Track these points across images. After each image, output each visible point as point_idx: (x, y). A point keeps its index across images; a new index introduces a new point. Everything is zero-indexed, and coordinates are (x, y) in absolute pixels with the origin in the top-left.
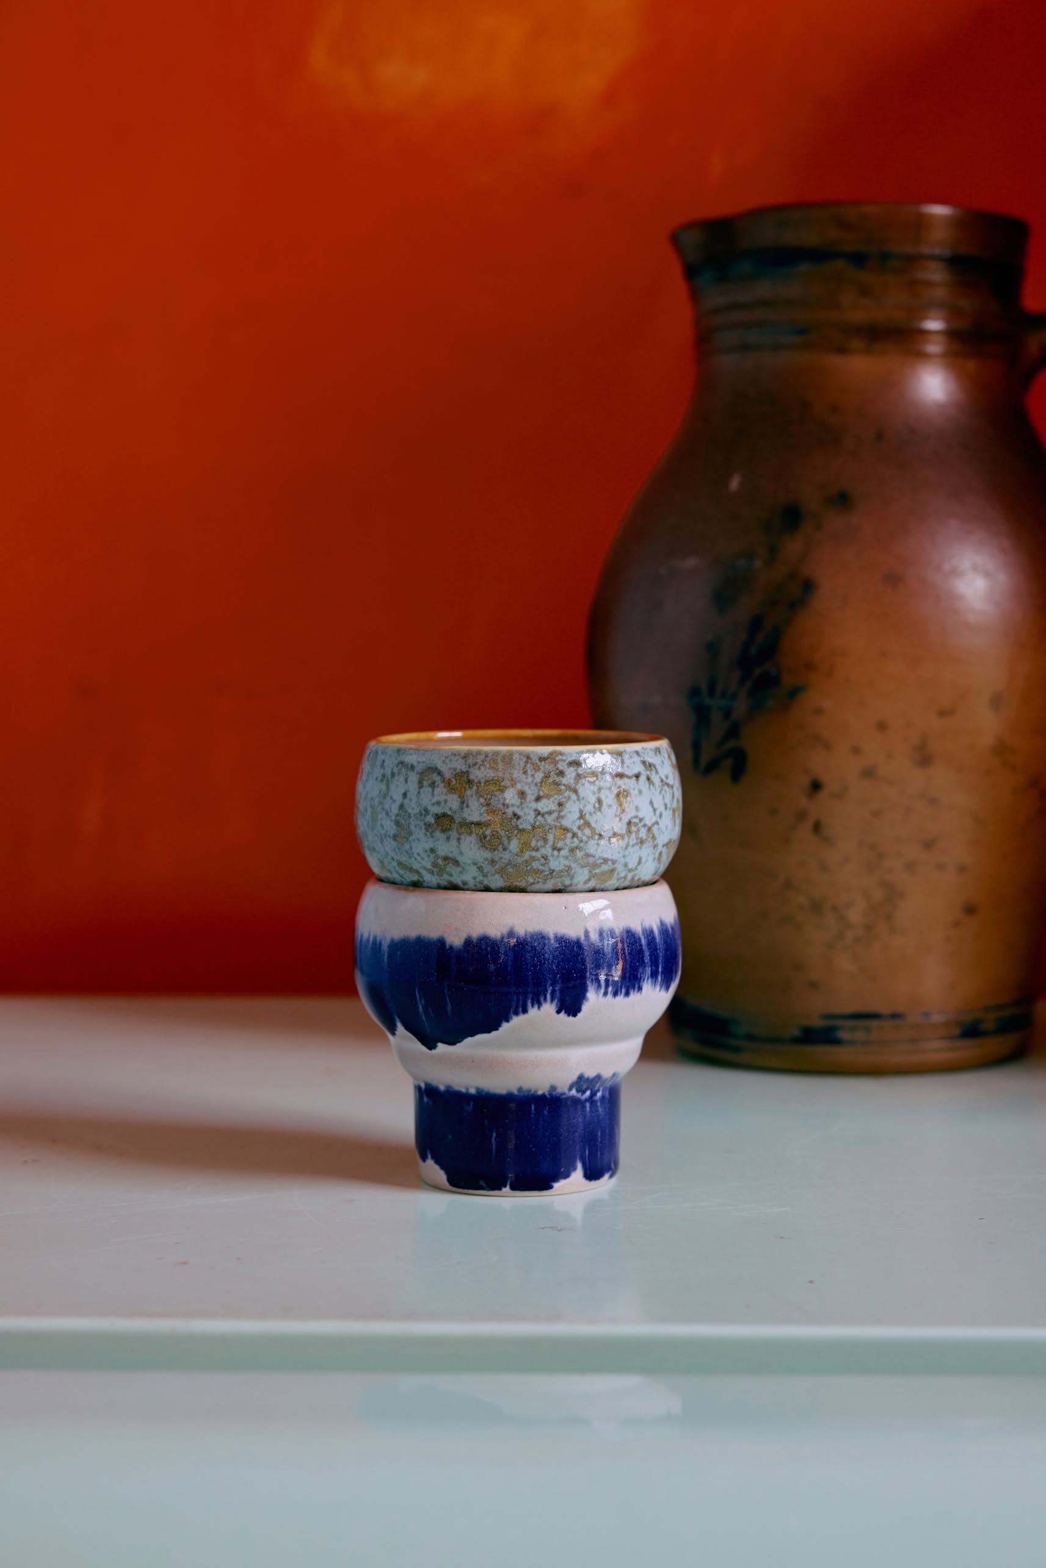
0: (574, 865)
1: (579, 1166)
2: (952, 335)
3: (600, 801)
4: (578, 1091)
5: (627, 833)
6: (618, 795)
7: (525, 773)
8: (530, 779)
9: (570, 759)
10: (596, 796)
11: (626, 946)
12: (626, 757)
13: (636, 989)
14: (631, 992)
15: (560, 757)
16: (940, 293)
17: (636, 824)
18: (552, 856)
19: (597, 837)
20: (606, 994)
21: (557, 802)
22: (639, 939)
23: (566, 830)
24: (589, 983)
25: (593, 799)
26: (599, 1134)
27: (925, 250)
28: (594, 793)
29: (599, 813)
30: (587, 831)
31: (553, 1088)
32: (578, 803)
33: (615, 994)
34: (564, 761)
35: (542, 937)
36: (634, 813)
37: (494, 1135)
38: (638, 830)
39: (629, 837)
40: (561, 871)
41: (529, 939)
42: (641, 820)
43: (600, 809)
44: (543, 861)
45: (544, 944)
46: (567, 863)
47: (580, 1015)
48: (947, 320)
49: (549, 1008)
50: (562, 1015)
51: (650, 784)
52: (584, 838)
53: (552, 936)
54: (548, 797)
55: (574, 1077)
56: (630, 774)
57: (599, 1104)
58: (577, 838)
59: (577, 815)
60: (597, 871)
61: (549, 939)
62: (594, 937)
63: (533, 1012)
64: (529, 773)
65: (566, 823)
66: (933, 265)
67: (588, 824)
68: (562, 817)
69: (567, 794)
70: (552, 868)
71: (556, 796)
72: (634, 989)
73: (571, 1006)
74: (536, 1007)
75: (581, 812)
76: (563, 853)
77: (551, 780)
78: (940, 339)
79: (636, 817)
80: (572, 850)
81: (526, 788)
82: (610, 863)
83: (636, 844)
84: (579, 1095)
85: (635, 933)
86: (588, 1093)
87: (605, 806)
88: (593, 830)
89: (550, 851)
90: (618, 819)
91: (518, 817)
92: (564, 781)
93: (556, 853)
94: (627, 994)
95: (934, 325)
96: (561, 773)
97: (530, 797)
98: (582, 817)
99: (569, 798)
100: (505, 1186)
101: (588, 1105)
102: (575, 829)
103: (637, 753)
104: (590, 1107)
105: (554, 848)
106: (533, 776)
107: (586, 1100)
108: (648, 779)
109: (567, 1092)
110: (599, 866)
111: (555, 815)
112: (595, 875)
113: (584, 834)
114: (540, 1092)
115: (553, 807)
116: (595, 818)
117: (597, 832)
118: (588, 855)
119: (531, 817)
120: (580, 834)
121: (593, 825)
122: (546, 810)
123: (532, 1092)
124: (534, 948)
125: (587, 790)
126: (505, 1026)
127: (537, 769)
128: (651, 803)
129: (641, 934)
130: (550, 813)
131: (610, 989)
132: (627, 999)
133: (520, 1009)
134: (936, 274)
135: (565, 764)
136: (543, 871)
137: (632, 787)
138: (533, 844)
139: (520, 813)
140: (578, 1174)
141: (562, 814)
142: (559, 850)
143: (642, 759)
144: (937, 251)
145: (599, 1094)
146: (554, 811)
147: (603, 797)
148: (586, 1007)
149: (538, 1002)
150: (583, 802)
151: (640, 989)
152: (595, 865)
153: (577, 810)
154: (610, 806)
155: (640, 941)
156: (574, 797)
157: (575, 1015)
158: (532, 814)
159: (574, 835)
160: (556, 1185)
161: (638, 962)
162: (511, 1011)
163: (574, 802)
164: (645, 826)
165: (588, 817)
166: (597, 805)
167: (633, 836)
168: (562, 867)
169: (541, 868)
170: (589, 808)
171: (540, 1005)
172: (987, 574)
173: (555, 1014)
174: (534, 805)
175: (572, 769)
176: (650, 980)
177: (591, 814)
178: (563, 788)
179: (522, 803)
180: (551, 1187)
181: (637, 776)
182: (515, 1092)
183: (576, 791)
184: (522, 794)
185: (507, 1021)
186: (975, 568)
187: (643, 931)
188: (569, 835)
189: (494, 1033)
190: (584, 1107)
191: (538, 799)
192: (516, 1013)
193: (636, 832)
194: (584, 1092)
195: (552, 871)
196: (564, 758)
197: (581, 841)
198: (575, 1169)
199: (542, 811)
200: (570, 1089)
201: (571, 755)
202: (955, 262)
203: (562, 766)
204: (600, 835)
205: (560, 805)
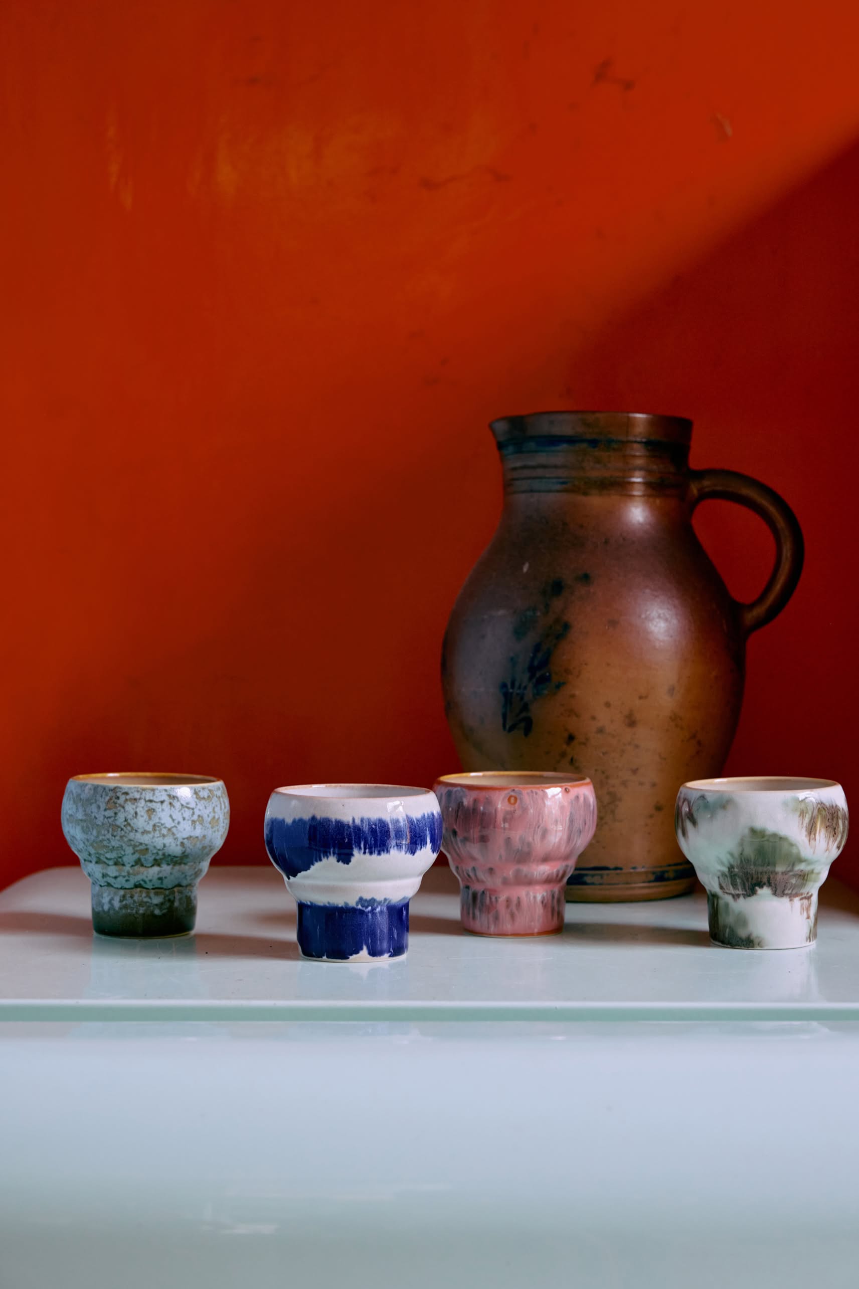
0: (123, 845)
1: (365, 948)
2: (647, 484)
3: (136, 813)
4: (362, 906)
5: (153, 830)
6: (148, 811)
7: (102, 796)
8: (103, 800)
9: (124, 791)
10: (135, 811)
11: (377, 828)
12: (156, 792)
13: (385, 852)
14: (382, 853)
15: (119, 790)
16: (639, 462)
17: (158, 826)
18: (112, 839)
19: (134, 831)
20: (365, 853)
21: (114, 812)
22: (388, 824)
23: (118, 827)
24: (354, 846)
25: (132, 812)
26: (379, 931)
27: (631, 438)
28: (133, 809)
29: (135, 820)
30: (129, 828)
31: (346, 904)
32: (124, 813)
33: (371, 853)
34: (120, 791)
35: (328, 821)
36: (157, 820)
37: (318, 927)
38: (161, 830)
39: (154, 833)
40: (118, 847)
41: (322, 821)
42: (162, 824)
43: (136, 817)
44: (108, 841)
45: (329, 825)
46: (120, 843)
47: (350, 864)
48: (644, 477)
49: (332, 859)
50: (340, 863)
51: (171, 807)
52: (127, 831)
53: (334, 820)
54: (110, 809)
55: (357, 899)
56: (157, 800)
57: (378, 915)
58: (124, 831)
59: (124, 819)
60: (138, 849)
61: (332, 822)
62: (358, 822)
63: (324, 860)
64: (103, 796)
65: (118, 823)
66: (636, 446)
67: (129, 824)
68: (116, 820)
69: (119, 808)
70: (113, 845)
71: (114, 809)
72: (384, 852)
73: (345, 858)
74: (326, 858)
75: (125, 818)
76: (117, 838)
77: (112, 801)
78: (642, 487)
79: (159, 823)
80: (121, 837)
81: (101, 804)
82: (144, 845)
83: (160, 837)
84: (364, 909)
85: (385, 821)
86: (370, 908)
87: (139, 817)
88: (132, 828)
89: (111, 836)
90: (147, 823)
91: (96, 818)
92: (119, 802)
93: (113, 838)
94: (379, 854)
95: (637, 479)
96: (118, 798)
97: (102, 808)
98: (126, 820)
99: (120, 811)
100: (324, 956)
101: (370, 915)
102: (123, 827)
103: (166, 790)
104: (372, 916)
105: (112, 835)
106: (105, 798)
107: (369, 912)
108: (170, 804)
109: (355, 907)
110: (138, 846)
111: (112, 819)
112: (137, 851)
113: (127, 829)
114: (340, 906)
115: (113, 815)
116: (133, 821)
117: (134, 829)
118: (130, 840)
119: (101, 818)
120: (125, 829)
121: (132, 825)
122: (109, 815)
123: (336, 905)
124: (324, 826)
125: (130, 807)
126: (312, 868)
127: (107, 795)
128: (171, 816)
129: (389, 822)
130: (110, 817)
131: (367, 850)
132: (379, 857)
133: (318, 859)
134: (638, 451)
135: (120, 793)
136: (109, 847)
137: (158, 807)
138: (103, 832)
139: (97, 816)
140: (364, 952)
141: (116, 818)
142: (115, 836)
143: (168, 793)
144: (638, 439)
145: (378, 909)
146: (112, 817)
147: (138, 812)
148: (353, 860)
149: (326, 854)
150: (127, 813)
151: (388, 851)
152: (135, 846)
153: (124, 817)
154: (142, 816)
155: (388, 826)
156: (122, 810)
157: (348, 864)
158: (102, 817)
159: (122, 829)
160: (351, 957)
161: (387, 837)
162: (314, 860)
163: (122, 813)
164: (165, 827)
165: (129, 821)
166: (134, 815)
167: (157, 832)
168: (118, 845)
169: (108, 845)
170: (130, 817)
171: (327, 858)
172: (666, 620)
173: (336, 863)
174: (103, 813)
175: (123, 796)
176: (395, 848)
177: (131, 820)
178: (117, 805)
179: (98, 812)
180: (348, 958)
181: (162, 802)
182: (327, 905)
183: (123, 807)
184: (99, 807)
185: (313, 865)
186: (659, 617)
187: (391, 820)
188: (119, 829)
189: (308, 871)
190: (367, 916)
191: (105, 810)
192: (317, 861)
193: (159, 830)
194: (367, 907)
195: (114, 847)
196: (121, 790)
197: (126, 833)
198: (362, 949)
199: (107, 816)
200: (357, 905)
201: (124, 789)
202: (649, 444)
203: (118, 794)
204: (136, 831)
205: (116, 814)
